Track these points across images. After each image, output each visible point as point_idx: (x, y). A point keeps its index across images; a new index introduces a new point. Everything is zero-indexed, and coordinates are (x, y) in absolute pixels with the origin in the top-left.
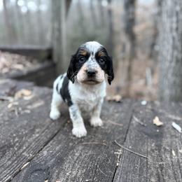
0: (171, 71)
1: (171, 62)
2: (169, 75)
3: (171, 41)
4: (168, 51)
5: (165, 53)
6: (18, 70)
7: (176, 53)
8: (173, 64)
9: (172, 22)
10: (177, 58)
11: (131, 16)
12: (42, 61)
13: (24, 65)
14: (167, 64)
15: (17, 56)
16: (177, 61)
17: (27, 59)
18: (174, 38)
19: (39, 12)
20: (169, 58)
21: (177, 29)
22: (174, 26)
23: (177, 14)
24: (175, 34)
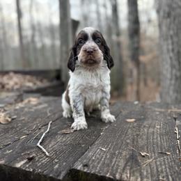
0: (172, 88)
1: (171, 79)
2: (171, 93)
3: (169, 61)
4: (167, 70)
5: (165, 72)
6: (29, 87)
7: (174, 71)
8: (173, 82)
9: (168, 45)
10: (176, 75)
11: (136, 45)
12: (51, 80)
13: (35, 84)
14: (168, 82)
15: (28, 77)
16: (177, 79)
17: (37, 79)
18: (171, 58)
19: (53, 46)
20: (169, 76)
21: (173, 50)
22: (170, 47)
23: (172, 37)
24: (171, 54)
